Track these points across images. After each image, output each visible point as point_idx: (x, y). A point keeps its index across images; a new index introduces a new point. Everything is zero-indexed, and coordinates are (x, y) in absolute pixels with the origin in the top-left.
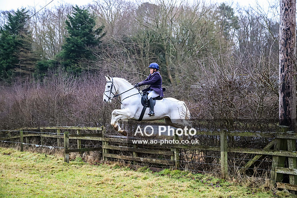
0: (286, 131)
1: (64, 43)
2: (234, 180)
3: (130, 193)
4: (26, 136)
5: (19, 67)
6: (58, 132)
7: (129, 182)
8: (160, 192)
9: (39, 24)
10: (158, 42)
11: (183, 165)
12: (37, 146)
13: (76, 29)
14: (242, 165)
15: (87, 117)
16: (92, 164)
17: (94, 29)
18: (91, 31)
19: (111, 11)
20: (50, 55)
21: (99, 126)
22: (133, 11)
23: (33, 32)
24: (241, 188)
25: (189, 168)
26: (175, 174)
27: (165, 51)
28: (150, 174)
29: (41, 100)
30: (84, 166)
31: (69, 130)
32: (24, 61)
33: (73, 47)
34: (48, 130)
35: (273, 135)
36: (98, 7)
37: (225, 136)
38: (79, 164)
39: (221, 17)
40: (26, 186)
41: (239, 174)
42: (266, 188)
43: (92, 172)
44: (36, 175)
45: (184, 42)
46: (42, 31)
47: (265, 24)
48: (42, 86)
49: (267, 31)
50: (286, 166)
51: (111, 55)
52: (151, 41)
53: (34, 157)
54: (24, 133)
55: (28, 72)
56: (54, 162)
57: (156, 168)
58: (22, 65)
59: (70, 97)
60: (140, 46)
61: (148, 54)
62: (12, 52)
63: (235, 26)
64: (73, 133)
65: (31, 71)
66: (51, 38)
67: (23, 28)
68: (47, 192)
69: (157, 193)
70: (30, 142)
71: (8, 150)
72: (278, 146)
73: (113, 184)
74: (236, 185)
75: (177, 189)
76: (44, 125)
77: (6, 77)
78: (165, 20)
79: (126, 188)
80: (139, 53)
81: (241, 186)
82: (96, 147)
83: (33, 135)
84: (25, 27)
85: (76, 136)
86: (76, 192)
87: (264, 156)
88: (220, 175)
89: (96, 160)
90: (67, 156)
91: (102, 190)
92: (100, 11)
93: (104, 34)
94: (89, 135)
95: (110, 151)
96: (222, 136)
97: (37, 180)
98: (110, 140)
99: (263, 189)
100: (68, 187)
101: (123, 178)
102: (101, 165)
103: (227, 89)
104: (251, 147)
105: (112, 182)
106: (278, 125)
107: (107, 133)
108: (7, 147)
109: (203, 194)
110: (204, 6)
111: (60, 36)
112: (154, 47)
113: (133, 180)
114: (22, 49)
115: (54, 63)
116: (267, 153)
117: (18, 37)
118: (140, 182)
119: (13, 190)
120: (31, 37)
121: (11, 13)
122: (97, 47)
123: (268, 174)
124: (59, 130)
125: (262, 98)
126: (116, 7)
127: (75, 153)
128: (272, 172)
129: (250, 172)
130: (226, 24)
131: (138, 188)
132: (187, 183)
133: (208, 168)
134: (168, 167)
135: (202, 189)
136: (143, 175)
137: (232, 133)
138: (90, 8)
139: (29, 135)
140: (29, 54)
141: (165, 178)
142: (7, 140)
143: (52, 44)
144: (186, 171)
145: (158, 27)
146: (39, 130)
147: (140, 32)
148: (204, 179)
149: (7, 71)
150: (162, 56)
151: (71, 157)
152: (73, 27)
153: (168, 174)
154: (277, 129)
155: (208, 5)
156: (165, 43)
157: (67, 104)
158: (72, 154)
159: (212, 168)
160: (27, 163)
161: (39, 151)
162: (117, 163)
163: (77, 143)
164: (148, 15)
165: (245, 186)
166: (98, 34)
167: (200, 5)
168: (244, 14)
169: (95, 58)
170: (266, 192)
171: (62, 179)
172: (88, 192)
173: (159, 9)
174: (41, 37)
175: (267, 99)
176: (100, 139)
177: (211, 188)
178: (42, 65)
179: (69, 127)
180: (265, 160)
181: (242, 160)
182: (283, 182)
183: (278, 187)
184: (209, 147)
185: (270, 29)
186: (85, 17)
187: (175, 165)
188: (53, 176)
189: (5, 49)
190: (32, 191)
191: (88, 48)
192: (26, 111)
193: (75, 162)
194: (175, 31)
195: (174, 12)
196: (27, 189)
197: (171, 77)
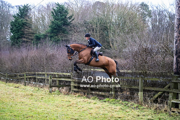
0: (177, 78)
1: (50, 24)
2: (146, 105)
3: (86, 112)
4: (28, 77)
5: (25, 38)
6: (46, 76)
7: (85, 105)
8: (103, 112)
9: (36, 13)
10: (104, 24)
11: (117, 96)
12: (34, 83)
13: (57, 16)
14: (152, 97)
15: (63, 67)
16: (65, 94)
17: (68, 16)
18: (66, 17)
19: (77, 6)
20: (42, 31)
21: (69, 73)
22: (90, 6)
23: (33, 18)
24: (150, 110)
25: (120, 98)
26: (112, 101)
27: (108, 29)
28: (98, 101)
29: (36, 57)
30: (60, 95)
31: (52, 74)
32: (27, 34)
33: (56, 26)
34: (40, 74)
35: (170, 80)
36: (70, 4)
37: (142, 80)
38: (57, 94)
39: (142, 11)
40: (27, 106)
41: (149, 102)
42: (165, 110)
43: (65, 99)
44: (32, 100)
45: (119, 24)
46: (38, 17)
47: (167, 14)
48: (37, 48)
49: (168, 19)
50: (177, 98)
51: (77, 31)
52: (100, 24)
53: (32, 90)
54: (27, 76)
55: (30, 41)
56: (43, 92)
57: (101, 97)
58: (26, 36)
59: (53, 55)
60: (93, 27)
61: (98, 31)
62: (21, 29)
63: (149, 16)
64: (54, 76)
65: (31, 40)
66: (43, 21)
67: (27, 15)
68: (39, 110)
69: (102, 112)
70: (30, 81)
71: (17, 85)
72: (172, 87)
73: (76, 106)
74: (148, 108)
75: (113, 110)
76: (38, 71)
77: (17, 43)
78: (108, 12)
79: (84, 109)
80: (93, 30)
81: (150, 109)
82: (67, 85)
83: (32, 77)
84: (28, 14)
85: (56, 78)
86: (55, 110)
87: (164, 92)
88: (138, 103)
89: (67, 92)
90: (51, 89)
91: (70, 110)
92: (71, 6)
93: (73, 19)
94: (63, 78)
95: (75, 87)
96: (140, 80)
97: (33, 103)
98: (75, 81)
99: (163, 111)
100: (51, 107)
101: (82, 103)
102: (70, 95)
103: (144, 53)
104: (157, 87)
105: (76, 105)
106: (173, 74)
107: (74, 76)
108: (17, 83)
109: (128, 113)
110: (131, 4)
111: (48, 20)
112: (102, 27)
113: (88, 104)
114: (26, 27)
115: (44, 36)
116: (166, 90)
117: (24, 20)
118: (92, 105)
119: (19, 109)
120: (31, 20)
121: (20, 6)
122: (69, 27)
123: (167, 103)
124: (46, 74)
125: (164, 59)
126: (81, 3)
127: (55, 88)
128: (169, 101)
129: (156, 101)
130: (144, 14)
131: (91, 109)
132: (119, 107)
133: (132, 98)
134: (108, 97)
135: (128, 110)
136: (94, 101)
137: (146, 78)
138: (66, 4)
139: (29, 77)
140: (30, 30)
141: (107, 104)
142: (17, 79)
143: (44, 25)
144: (118, 99)
145: (104, 16)
146: (35, 74)
147: (94, 18)
148: (129, 105)
149: (17, 39)
150: (106, 32)
151: (53, 90)
152: (56, 15)
153: (108, 101)
154: (172, 76)
155: (134, 3)
156: (108, 25)
157: (51, 59)
158: (54, 88)
159: (134, 98)
160: (28, 93)
161: (35, 86)
162: (79, 94)
163: (56, 82)
164: (99, 9)
165: (153, 109)
166: (70, 19)
167: (129, 3)
168: (155, 8)
169: (68, 33)
170: (165, 113)
171: (47, 103)
172: (62, 110)
173: (105, 5)
174: (37, 20)
175: (167, 59)
176: (70, 80)
177: (133, 110)
178: (38, 37)
179: (52, 73)
180: (165, 94)
181: (151, 94)
182: (175, 107)
183: (172, 110)
184: (132, 86)
185: (170, 17)
186: (62, 9)
187: (112, 96)
188: (42, 100)
189: (17, 27)
190: (30, 109)
191: (64, 27)
192: (28, 63)
193: (55, 93)
194: (114, 18)
195: (114, 7)
196: (27, 108)
197: (111, 45)
